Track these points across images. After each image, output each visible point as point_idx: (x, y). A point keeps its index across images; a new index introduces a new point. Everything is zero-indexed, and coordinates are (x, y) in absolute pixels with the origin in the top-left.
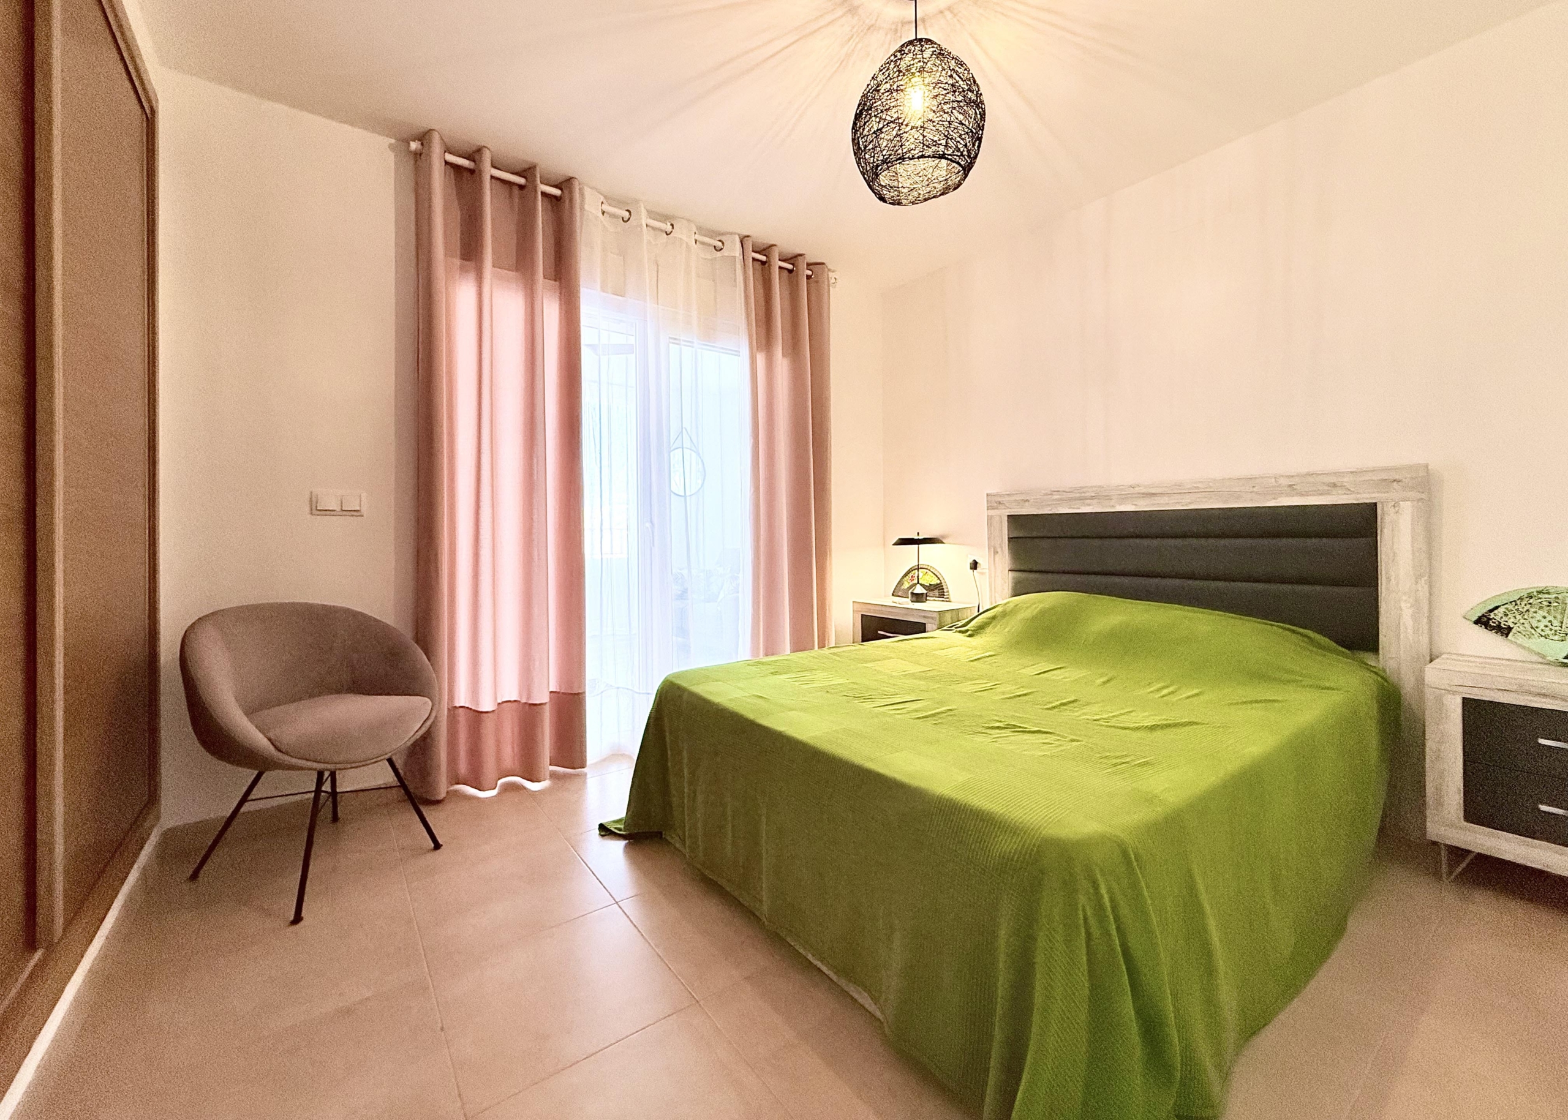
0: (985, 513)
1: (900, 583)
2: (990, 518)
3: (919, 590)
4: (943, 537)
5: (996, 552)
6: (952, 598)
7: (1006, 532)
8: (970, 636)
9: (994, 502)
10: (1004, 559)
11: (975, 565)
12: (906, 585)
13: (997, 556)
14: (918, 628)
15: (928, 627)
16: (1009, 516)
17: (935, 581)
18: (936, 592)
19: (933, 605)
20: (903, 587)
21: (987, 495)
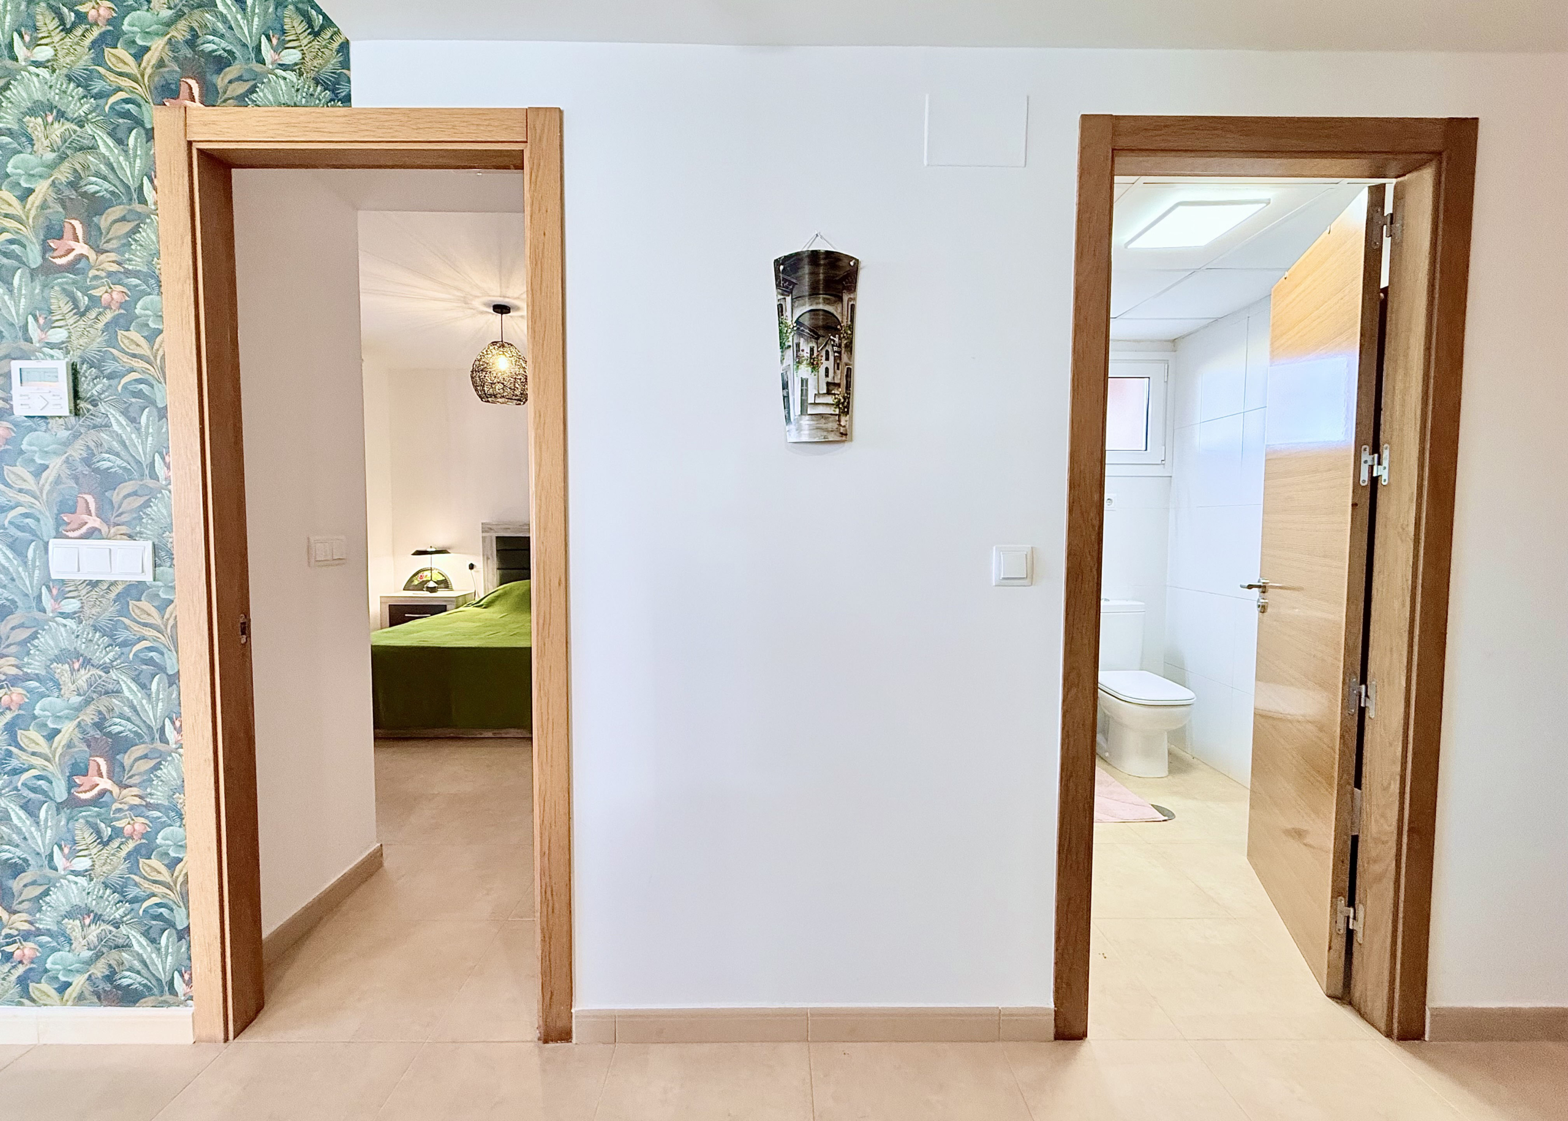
0: (481, 535)
1: (411, 580)
2: (484, 538)
3: (431, 584)
4: (449, 548)
5: (488, 558)
6: (454, 588)
7: (495, 546)
8: (485, 608)
9: (486, 528)
10: (494, 563)
11: (472, 567)
12: (416, 582)
13: (489, 561)
14: (442, 609)
15: (448, 607)
16: (497, 537)
17: (441, 578)
18: (442, 585)
19: (441, 593)
20: (413, 584)
21: (482, 524)
